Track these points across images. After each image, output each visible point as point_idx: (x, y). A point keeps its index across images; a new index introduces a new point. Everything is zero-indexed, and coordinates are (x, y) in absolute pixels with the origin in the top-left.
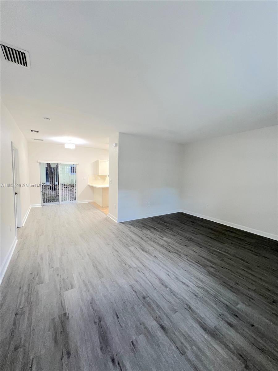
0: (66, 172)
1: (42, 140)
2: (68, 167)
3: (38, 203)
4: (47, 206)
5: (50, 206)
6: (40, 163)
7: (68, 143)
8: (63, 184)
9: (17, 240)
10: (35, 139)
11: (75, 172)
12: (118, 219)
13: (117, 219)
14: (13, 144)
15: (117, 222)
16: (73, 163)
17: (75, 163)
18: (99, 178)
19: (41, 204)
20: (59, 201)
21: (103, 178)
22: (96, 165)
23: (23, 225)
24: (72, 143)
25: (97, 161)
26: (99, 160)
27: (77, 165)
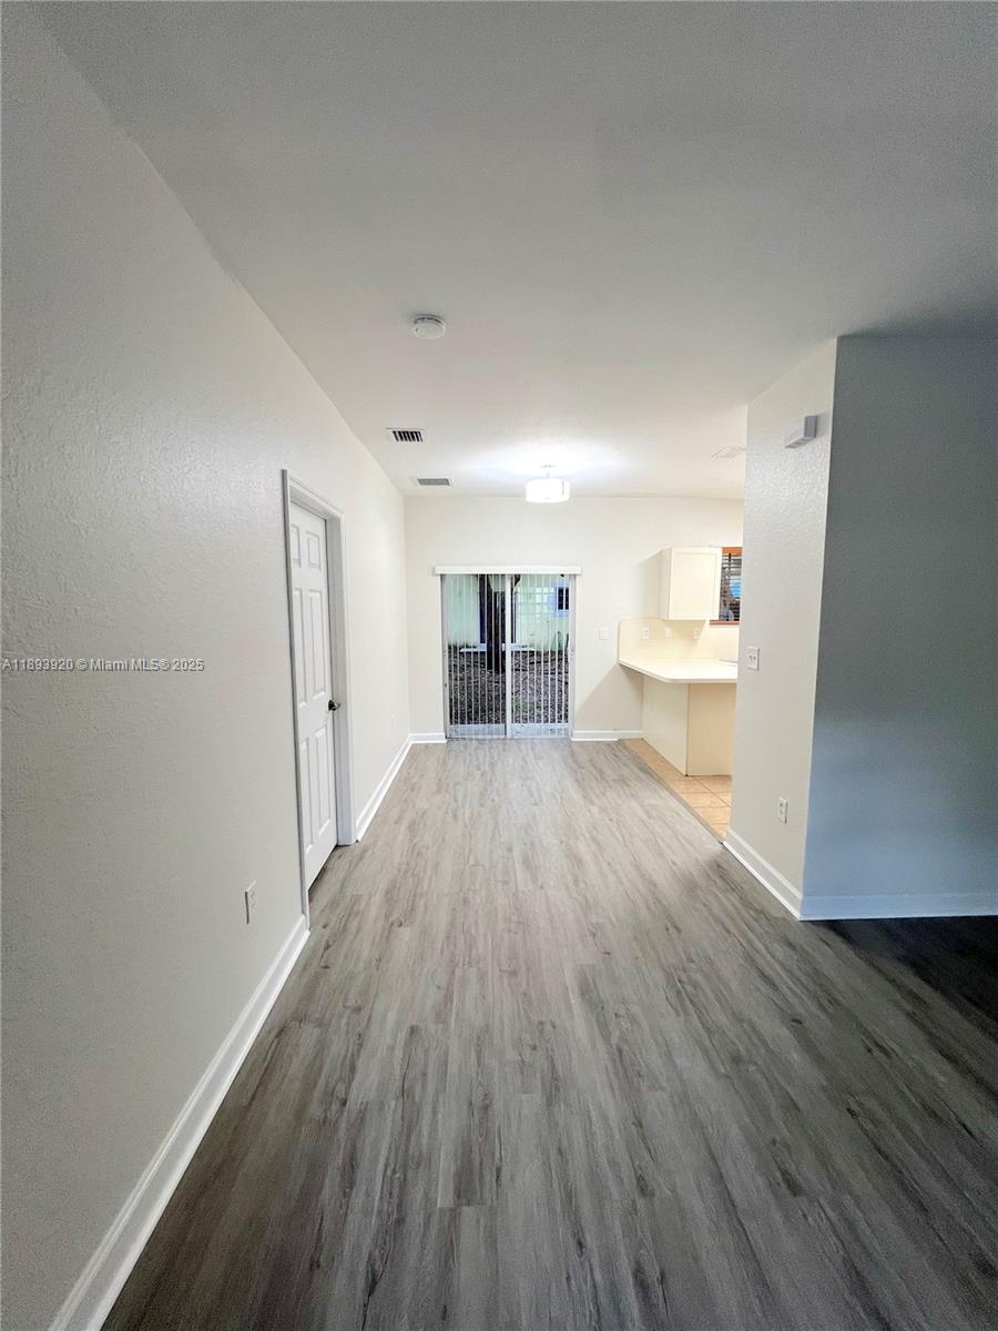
0: (538, 607)
1: (445, 482)
2: (546, 590)
3: (434, 728)
4: (463, 742)
5: (474, 742)
6: (442, 576)
7: (540, 478)
8: (528, 649)
9: (307, 933)
10: (423, 482)
11: (567, 607)
12: (806, 894)
13: (799, 895)
14: (289, 483)
15: (798, 915)
16: (558, 570)
17: (567, 571)
18: (668, 631)
19: (444, 734)
20: (504, 722)
21: (688, 630)
22: (657, 571)
23: (359, 839)
24: (558, 477)
25: (660, 553)
26: (670, 549)
27: (575, 576)
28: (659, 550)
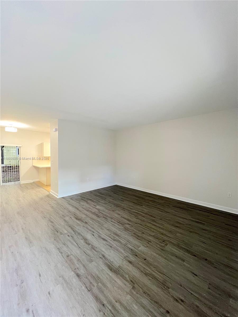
7: (9, 127)
15: (58, 197)
16: (15, 145)
17: (18, 146)
24: (14, 127)
25: (42, 143)
26: (43, 143)
27: (20, 147)
28: (41, 142)
